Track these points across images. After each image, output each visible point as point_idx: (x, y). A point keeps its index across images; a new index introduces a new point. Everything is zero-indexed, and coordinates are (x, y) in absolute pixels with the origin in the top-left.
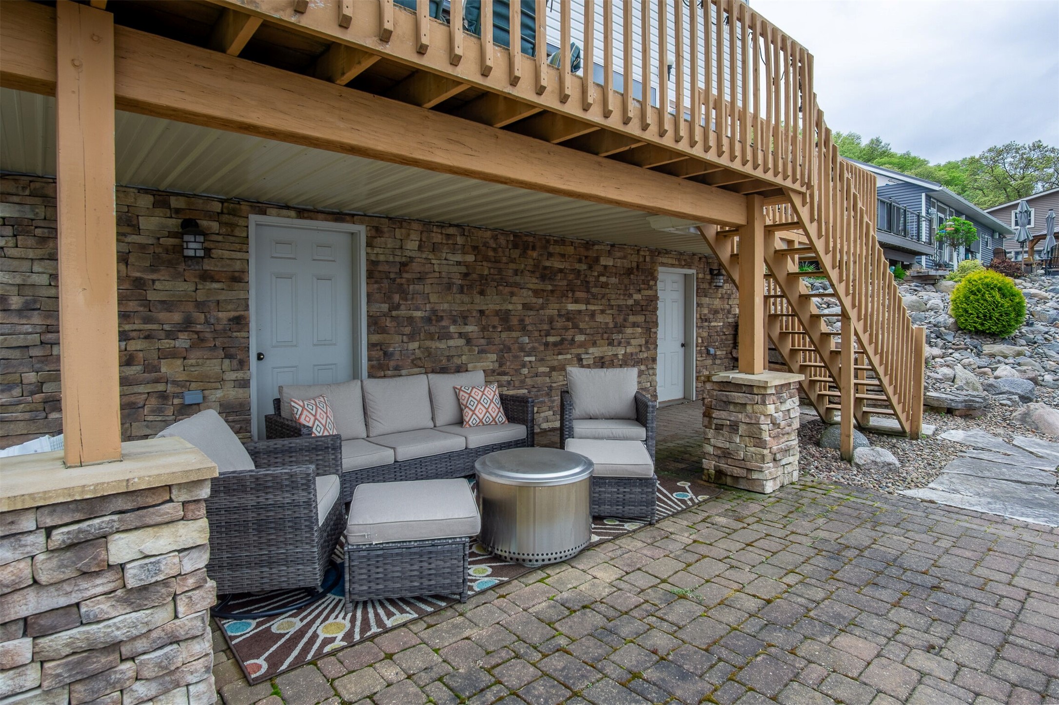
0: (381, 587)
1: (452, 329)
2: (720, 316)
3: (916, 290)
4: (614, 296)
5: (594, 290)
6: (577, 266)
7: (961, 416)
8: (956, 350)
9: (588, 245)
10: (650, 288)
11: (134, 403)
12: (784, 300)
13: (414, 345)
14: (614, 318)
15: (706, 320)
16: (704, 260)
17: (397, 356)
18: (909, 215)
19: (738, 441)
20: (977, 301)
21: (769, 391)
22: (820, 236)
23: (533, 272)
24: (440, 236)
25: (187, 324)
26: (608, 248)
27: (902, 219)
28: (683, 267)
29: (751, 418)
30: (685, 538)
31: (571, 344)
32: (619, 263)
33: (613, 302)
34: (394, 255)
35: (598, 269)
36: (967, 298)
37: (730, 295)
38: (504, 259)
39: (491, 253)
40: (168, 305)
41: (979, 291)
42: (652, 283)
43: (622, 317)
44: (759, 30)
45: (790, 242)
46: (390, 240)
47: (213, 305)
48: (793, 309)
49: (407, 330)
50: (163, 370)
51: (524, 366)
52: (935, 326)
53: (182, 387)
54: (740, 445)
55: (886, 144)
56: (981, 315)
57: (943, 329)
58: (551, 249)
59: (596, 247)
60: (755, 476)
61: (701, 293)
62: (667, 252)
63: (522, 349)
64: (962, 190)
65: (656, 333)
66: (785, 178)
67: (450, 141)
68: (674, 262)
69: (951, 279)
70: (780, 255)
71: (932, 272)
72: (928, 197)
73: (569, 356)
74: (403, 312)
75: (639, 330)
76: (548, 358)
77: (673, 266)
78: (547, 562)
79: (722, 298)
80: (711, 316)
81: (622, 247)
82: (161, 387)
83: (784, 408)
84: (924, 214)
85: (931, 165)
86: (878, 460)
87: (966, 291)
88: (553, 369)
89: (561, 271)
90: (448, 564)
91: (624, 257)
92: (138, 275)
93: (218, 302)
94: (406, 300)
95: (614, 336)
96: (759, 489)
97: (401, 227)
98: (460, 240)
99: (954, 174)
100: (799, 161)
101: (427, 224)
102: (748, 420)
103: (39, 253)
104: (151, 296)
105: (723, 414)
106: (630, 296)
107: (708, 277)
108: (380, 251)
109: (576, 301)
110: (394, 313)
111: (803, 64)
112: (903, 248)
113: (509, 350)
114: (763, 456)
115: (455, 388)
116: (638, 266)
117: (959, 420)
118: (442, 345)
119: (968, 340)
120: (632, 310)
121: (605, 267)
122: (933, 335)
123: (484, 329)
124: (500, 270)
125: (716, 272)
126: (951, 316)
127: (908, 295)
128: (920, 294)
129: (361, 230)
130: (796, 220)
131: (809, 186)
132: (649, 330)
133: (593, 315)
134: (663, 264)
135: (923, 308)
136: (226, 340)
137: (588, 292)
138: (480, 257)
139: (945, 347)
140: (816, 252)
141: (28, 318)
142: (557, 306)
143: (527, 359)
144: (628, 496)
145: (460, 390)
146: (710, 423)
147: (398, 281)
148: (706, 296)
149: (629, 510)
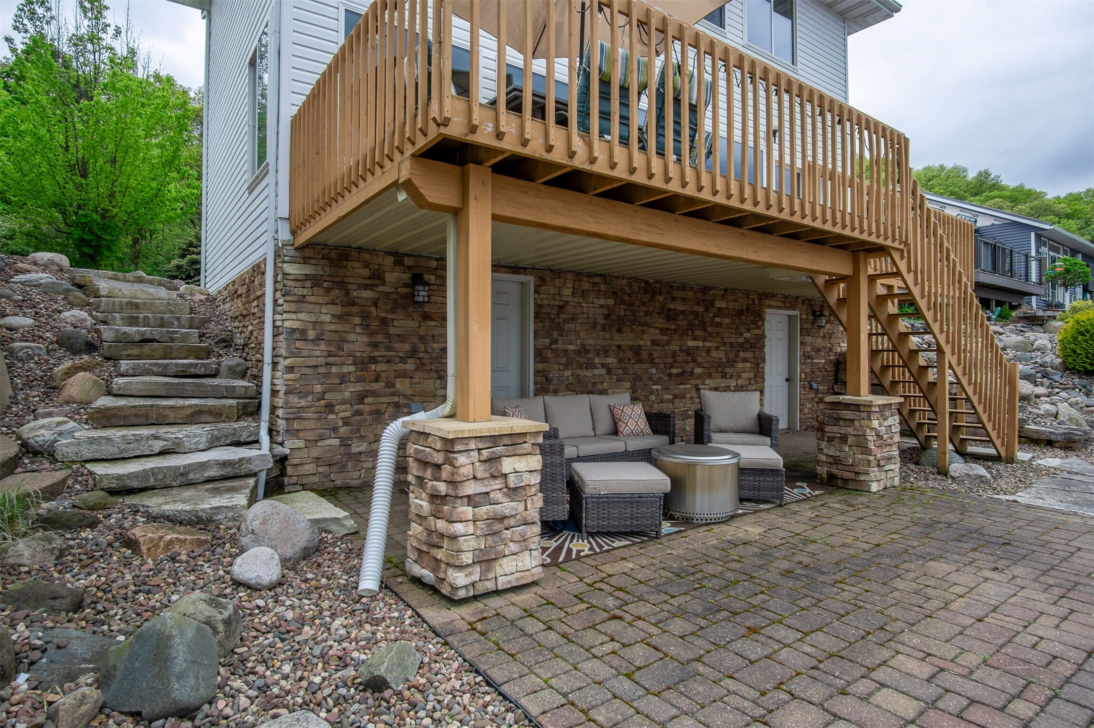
0: (605, 523)
1: (597, 360)
2: (822, 354)
3: (1022, 331)
4: (727, 335)
5: (710, 329)
6: (696, 308)
7: (1061, 448)
8: (1063, 389)
9: (705, 289)
10: (758, 327)
11: (379, 410)
12: (886, 337)
13: (568, 373)
14: (726, 354)
15: (809, 358)
16: (807, 302)
17: (555, 381)
18: (1015, 256)
19: (847, 450)
20: (1086, 341)
21: (874, 409)
22: (916, 284)
23: (659, 313)
24: (588, 284)
25: (413, 353)
26: (722, 292)
27: (1008, 259)
28: (788, 309)
29: (858, 431)
30: (809, 514)
31: (690, 376)
32: (731, 305)
33: (726, 340)
34: (554, 300)
35: (714, 310)
36: (1075, 339)
37: (831, 335)
38: (637, 303)
39: (627, 298)
40: (402, 338)
41: (1088, 331)
42: (760, 323)
43: (734, 353)
44: (864, 125)
45: (890, 287)
46: (551, 288)
47: (430, 338)
48: (893, 345)
49: (563, 360)
50: (398, 386)
51: (652, 393)
52: (1041, 366)
53: (410, 399)
54: (850, 454)
55: (996, 176)
56: (1090, 355)
57: (1049, 369)
58: (675, 294)
59: (712, 292)
60: (862, 478)
61: (805, 332)
62: (773, 296)
63: (651, 379)
64: (1086, 223)
65: (763, 368)
66: (886, 238)
67: (650, 225)
68: (780, 304)
69: (1062, 320)
70: (881, 300)
71: (1040, 313)
72: (1038, 237)
73: (689, 386)
74: (560, 346)
75: (749, 365)
76: (672, 387)
77: (778, 307)
78: (709, 521)
79: (824, 337)
80: (814, 354)
81: (733, 291)
82: (396, 399)
83: (886, 424)
84: (1033, 254)
85: (1048, 197)
86: (971, 473)
87: (1074, 332)
88: (676, 396)
89: (682, 312)
90: (650, 511)
91: (736, 301)
92: (383, 315)
93: (433, 335)
94: (562, 336)
95: (727, 370)
96: (867, 489)
97: (560, 278)
98: (603, 287)
99: (1076, 207)
100: (898, 223)
101: (579, 275)
102: (855, 433)
103: (326, 299)
104: (392, 331)
105: (835, 429)
106: (741, 334)
107: (811, 318)
108: (544, 296)
109: (695, 339)
110: (554, 346)
111: (901, 146)
112: (1010, 289)
113: (640, 379)
114: (869, 461)
115: (609, 406)
116: (747, 308)
117: (1058, 451)
118: (588, 373)
119: (1077, 380)
120: (743, 347)
121: (720, 309)
122: (1039, 375)
123: (621, 361)
124: (634, 312)
125: (818, 313)
126: (1058, 356)
127: (1013, 335)
128: (1027, 334)
129: (530, 280)
130: (895, 270)
131: (906, 244)
132: (757, 365)
133: (709, 351)
134: (770, 307)
135: (1030, 348)
136: (438, 365)
137: (705, 330)
138: (618, 301)
139: (1051, 386)
140: (912, 295)
141: (318, 345)
142: (679, 343)
143: (655, 387)
144: (762, 484)
145: (614, 407)
146: (823, 436)
147: (557, 320)
148: (809, 335)
149: (763, 494)
